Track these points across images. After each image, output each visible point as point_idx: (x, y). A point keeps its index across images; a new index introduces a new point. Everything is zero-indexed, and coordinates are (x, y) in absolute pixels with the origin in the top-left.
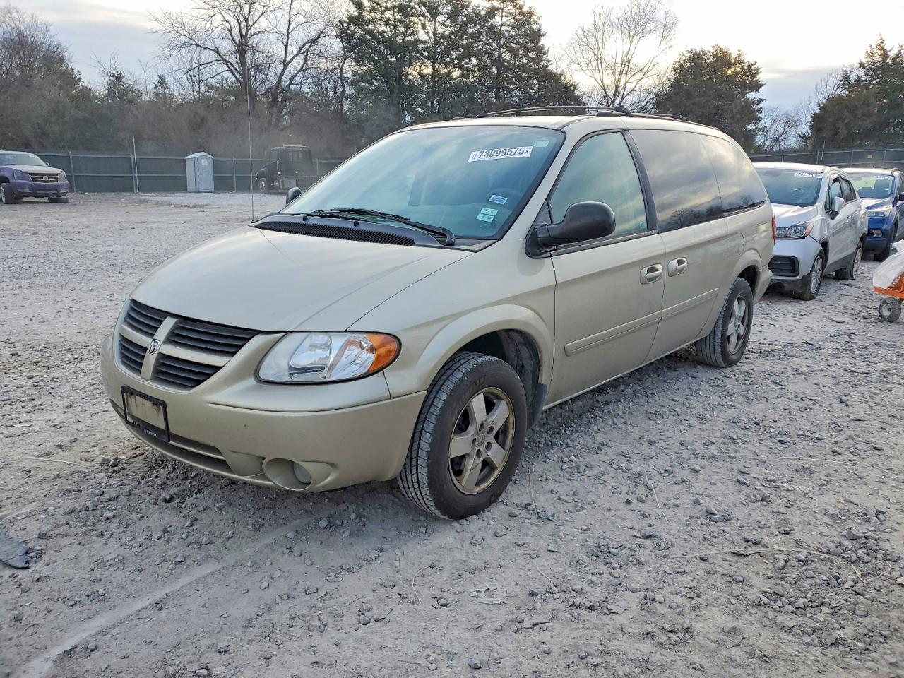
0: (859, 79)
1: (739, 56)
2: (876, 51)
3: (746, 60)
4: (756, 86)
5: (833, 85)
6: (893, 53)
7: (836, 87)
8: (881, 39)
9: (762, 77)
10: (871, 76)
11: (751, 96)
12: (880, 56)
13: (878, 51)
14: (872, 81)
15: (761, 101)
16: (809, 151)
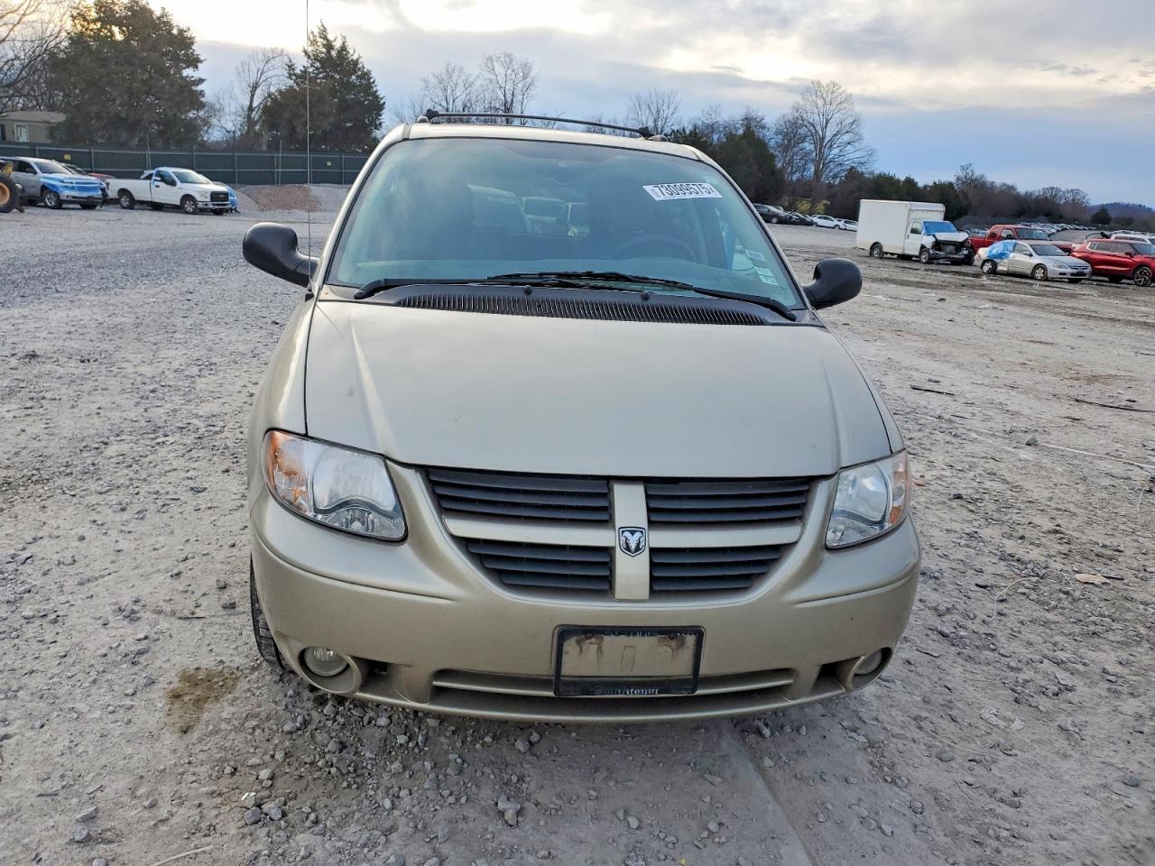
0: (305, 72)
1: (162, 16)
2: (319, 39)
3: (174, 23)
4: (194, 62)
5: (255, 71)
6: (338, 45)
7: (259, 74)
8: (323, 26)
9: (197, 49)
10: (317, 69)
11: (188, 72)
12: (324, 46)
13: (322, 40)
14: (318, 74)
15: (201, 81)
16: (265, 152)
